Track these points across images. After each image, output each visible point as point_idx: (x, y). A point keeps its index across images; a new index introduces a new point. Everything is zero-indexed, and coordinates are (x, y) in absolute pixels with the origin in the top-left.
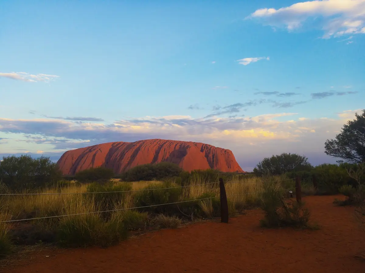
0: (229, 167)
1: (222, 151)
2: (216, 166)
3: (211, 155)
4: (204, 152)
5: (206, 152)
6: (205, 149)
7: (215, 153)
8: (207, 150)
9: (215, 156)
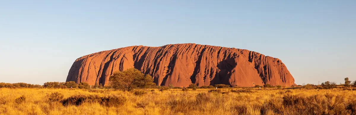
0: (284, 81)
1: (274, 61)
2: (269, 80)
3: (262, 66)
4: (253, 62)
5: (255, 61)
6: (254, 58)
7: (267, 64)
8: (256, 60)
9: (267, 68)
